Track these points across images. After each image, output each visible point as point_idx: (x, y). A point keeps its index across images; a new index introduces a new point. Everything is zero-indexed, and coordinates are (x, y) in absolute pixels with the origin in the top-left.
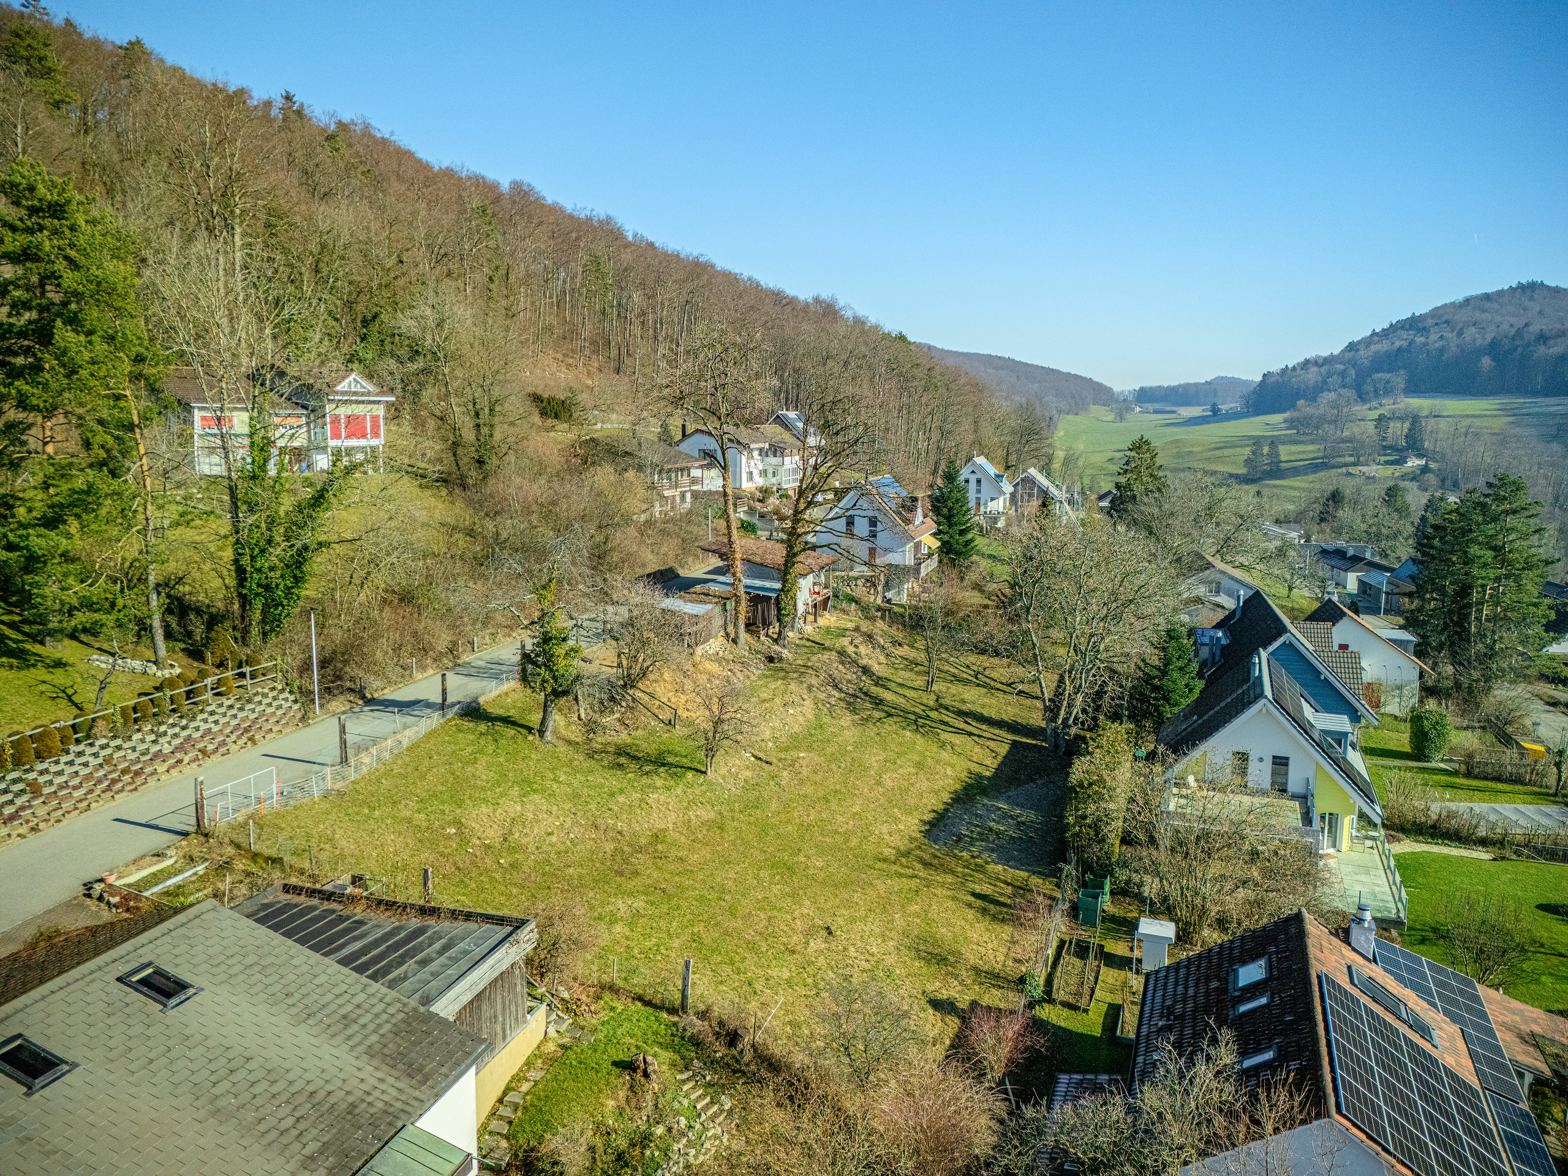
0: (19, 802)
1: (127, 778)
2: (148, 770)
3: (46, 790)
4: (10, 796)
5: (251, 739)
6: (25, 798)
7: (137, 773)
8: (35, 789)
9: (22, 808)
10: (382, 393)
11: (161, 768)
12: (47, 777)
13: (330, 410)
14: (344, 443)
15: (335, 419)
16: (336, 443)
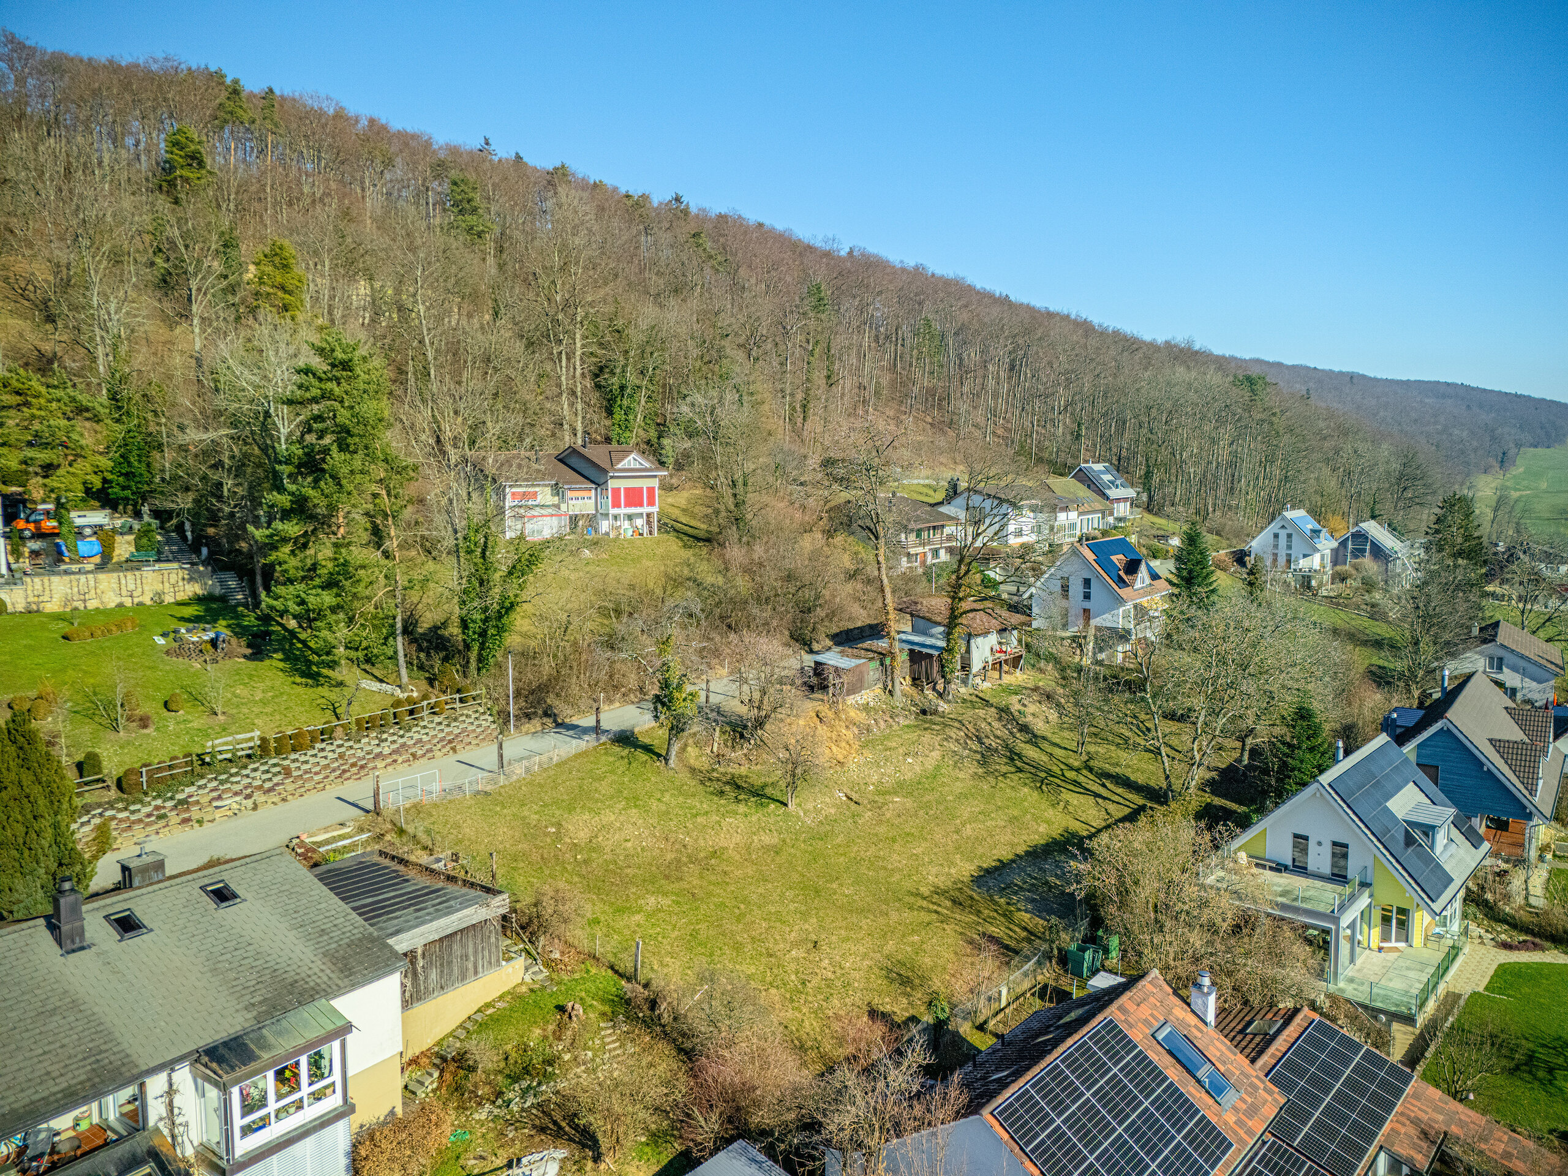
0: (276, 780)
1: (354, 770)
2: (371, 765)
3: (295, 774)
4: (269, 776)
5: (454, 749)
6: (280, 777)
7: (362, 767)
8: (287, 772)
9: (277, 784)
10: (657, 469)
11: (380, 764)
12: (297, 764)
13: (612, 484)
14: (623, 511)
15: (616, 491)
16: (616, 511)
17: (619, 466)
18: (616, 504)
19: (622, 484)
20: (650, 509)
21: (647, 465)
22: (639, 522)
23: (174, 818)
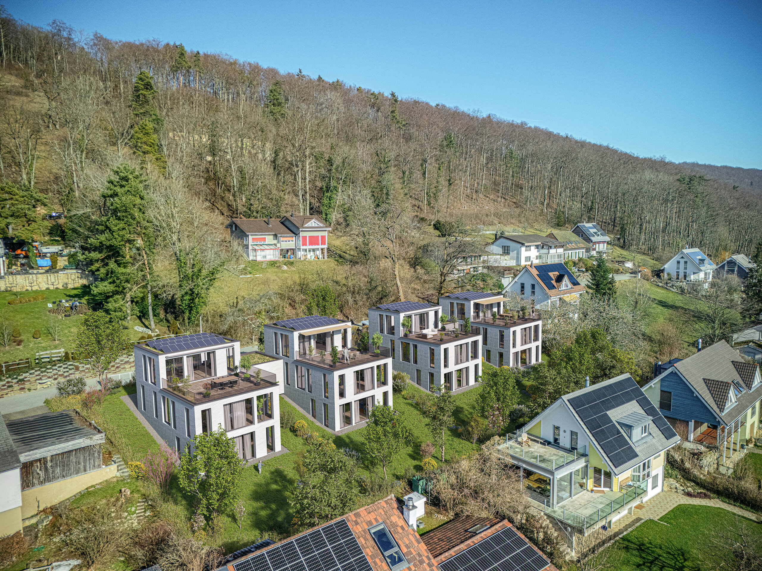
0: (70, 372)
1: (113, 369)
2: (122, 367)
3: (81, 369)
4: (67, 370)
6: (73, 371)
8: (77, 368)
9: (71, 374)
10: (326, 227)
12: (82, 365)
13: (302, 234)
14: (308, 247)
15: (304, 238)
16: (305, 247)
17: (306, 225)
18: (304, 244)
19: (308, 234)
20: (323, 247)
21: (321, 225)
22: (319, 253)
23: (16, 387)
